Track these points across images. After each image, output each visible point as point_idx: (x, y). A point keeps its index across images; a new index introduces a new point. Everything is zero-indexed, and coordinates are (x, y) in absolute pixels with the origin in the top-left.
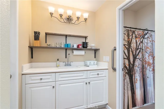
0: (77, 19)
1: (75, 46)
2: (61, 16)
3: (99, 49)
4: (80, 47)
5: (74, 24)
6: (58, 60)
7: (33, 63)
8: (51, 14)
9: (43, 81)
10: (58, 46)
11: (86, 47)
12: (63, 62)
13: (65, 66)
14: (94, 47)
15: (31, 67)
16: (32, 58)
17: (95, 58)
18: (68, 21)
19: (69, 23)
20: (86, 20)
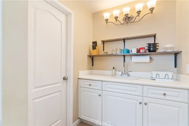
0: (138, 15)
1: (134, 51)
2: (116, 18)
3: (181, 52)
4: (141, 51)
5: (133, 22)
6: (114, 68)
7: (93, 70)
8: (107, 20)
9: (91, 87)
10: (114, 53)
11: (154, 51)
12: (119, 71)
13: (121, 76)
14: (170, 50)
15: (92, 74)
16: (93, 66)
17: (176, 67)
18: (126, 21)
19: (127, 23)
20: (152, 11)
